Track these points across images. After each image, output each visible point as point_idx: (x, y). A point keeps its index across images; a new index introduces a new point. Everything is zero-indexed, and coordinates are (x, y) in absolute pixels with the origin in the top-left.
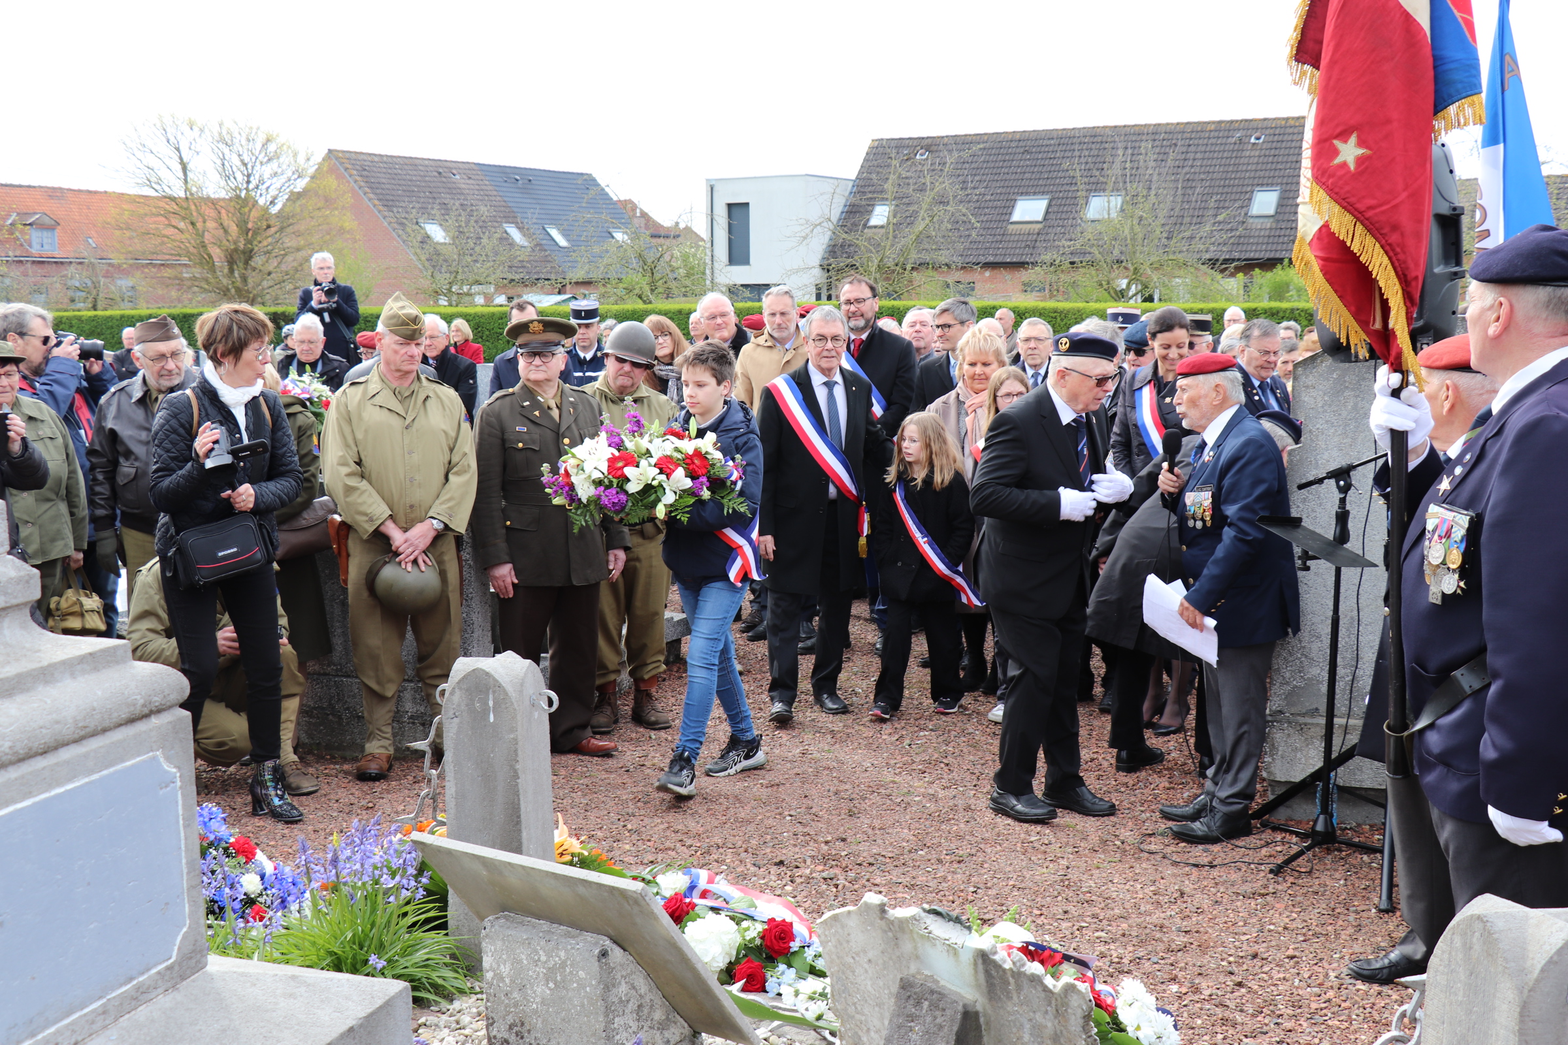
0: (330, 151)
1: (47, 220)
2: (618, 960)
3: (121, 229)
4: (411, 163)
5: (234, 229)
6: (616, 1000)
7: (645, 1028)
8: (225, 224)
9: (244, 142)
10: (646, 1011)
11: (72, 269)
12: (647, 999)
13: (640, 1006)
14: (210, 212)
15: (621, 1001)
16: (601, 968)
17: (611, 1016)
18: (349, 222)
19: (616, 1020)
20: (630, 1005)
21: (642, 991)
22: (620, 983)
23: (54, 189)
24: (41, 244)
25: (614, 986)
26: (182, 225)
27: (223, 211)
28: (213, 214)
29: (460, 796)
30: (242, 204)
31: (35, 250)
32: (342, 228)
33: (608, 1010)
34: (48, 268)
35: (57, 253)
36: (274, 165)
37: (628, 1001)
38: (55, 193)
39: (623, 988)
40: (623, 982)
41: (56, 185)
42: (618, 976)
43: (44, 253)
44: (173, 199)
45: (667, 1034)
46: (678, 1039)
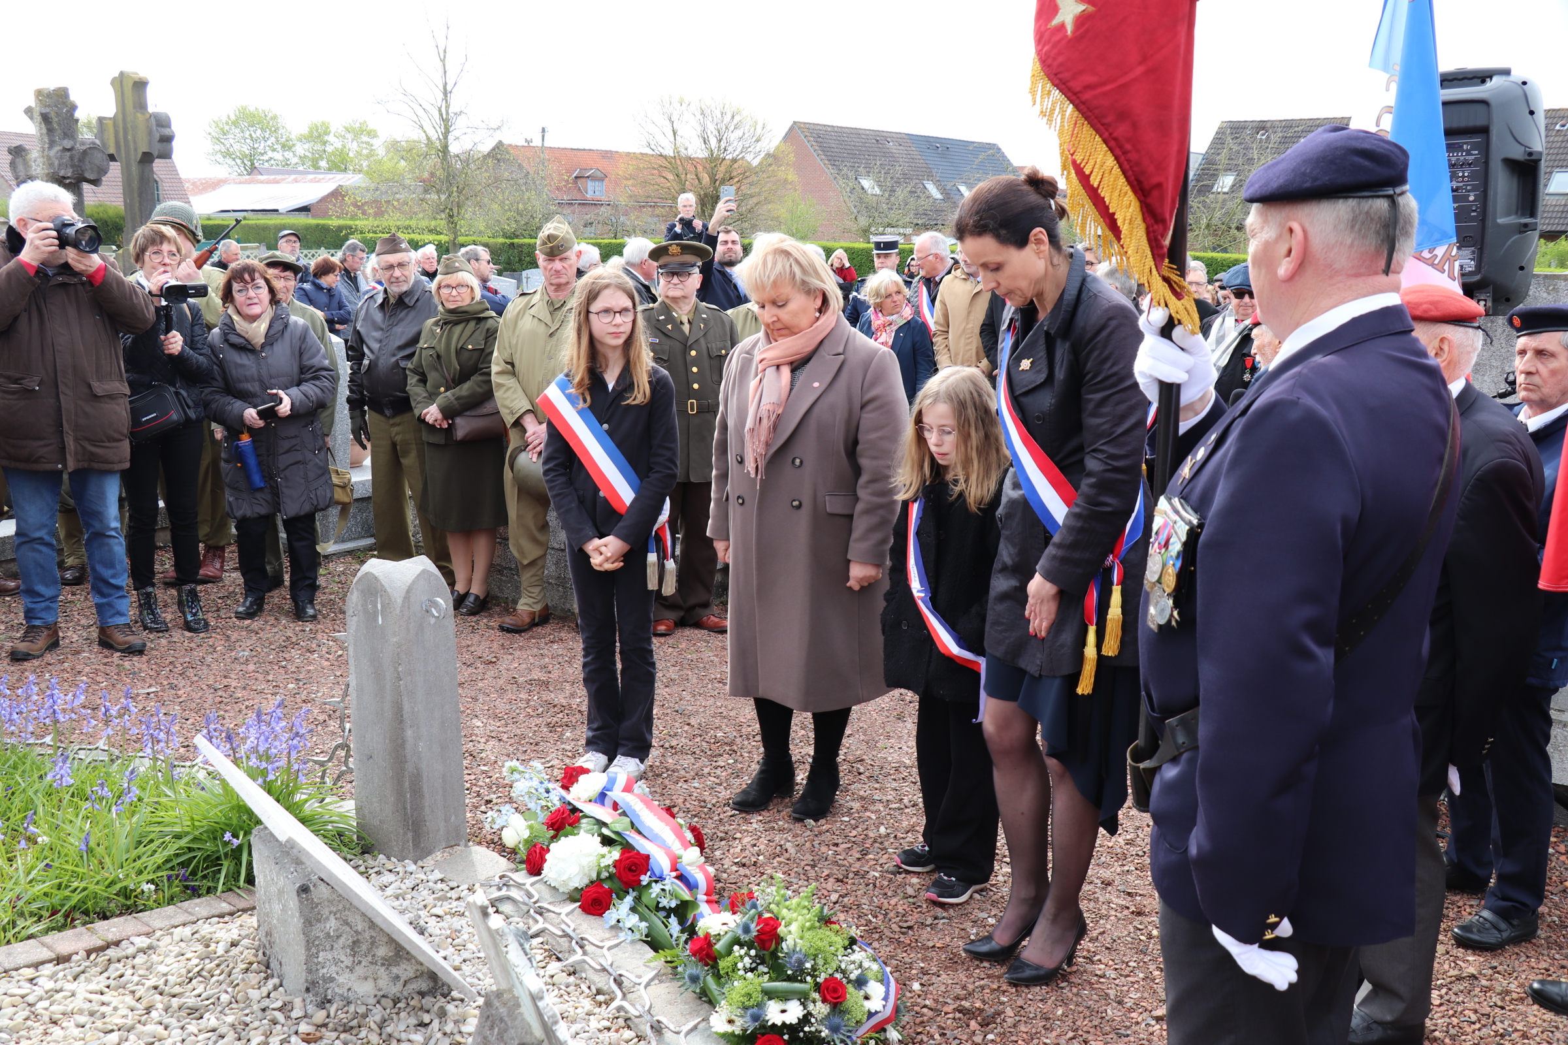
0: (795, 123)
1: (599, 174)
2: (325, 896)
3: (627, 179)
4: (856, 133)
5: (706, 179)
6: (321, 935)
7: (363, 963)
8: (700, 176)
9: (719, 116)
10: (364, 947)
11: (602, 209)
12: (367, 935)
13: (356, 943)
14: (690, 168)
15: (328, 934)
16: (301, 902)
17: (314, 950)
18: (791, 176)
19: (321, 954)
20: (341, 941)
21: (360, 928)
22: (327, 919)
23: (606, 152)
24: (593, 190)
25: (319, 921)
26: (671, 177)
27: (700, 168)
28: (692, 169)
29: (360, 689)
30: (714, 161)
31: (589, 195)
32: (786, 180)
33: (310, 943)
34: (587, 209)
35: (603, 198)
36: (738, 133)
37: (338, 937)
38: (607, 155)
39: (332, 924)
40: (332, 917)
41: (608, 149)
42: (326, 912)
43: (595, 198)
44: (665, 157)
45: (395, 970)
46: (412, 975)
